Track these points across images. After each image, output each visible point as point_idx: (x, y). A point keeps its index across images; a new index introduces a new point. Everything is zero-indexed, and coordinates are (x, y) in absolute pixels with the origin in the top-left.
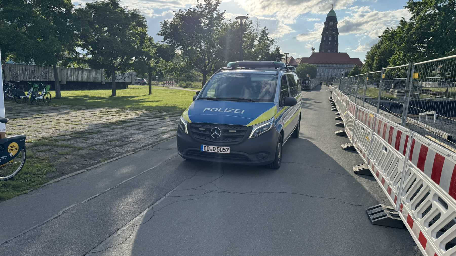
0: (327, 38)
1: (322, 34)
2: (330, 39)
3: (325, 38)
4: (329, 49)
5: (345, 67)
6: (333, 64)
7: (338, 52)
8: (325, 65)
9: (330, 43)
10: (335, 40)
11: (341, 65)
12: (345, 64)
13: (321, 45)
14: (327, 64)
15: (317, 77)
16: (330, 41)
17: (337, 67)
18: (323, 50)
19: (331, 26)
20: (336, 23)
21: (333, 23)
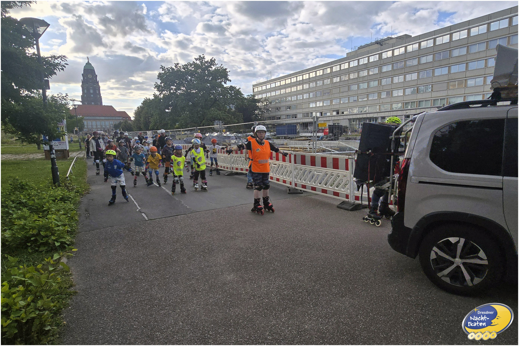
0: (88, 90)
1: (81, 86)
2: (92, 91)
3: (85, 90)
4: (93, 102)
5: (113, 119)
6: (99, 116)
7: (103, 105)
8: (90, 118)
9: (92, 96)
10: (97, 92)
11: (109, 118)
12: (112, 117)
13: (83, 97)
14: (93, 116)
15: (85, 130)
16: (92, 94)
17: (104, 119)
18: (86, 103)
19: (90, 79)
20: (95, 76)
21: (92, 76)
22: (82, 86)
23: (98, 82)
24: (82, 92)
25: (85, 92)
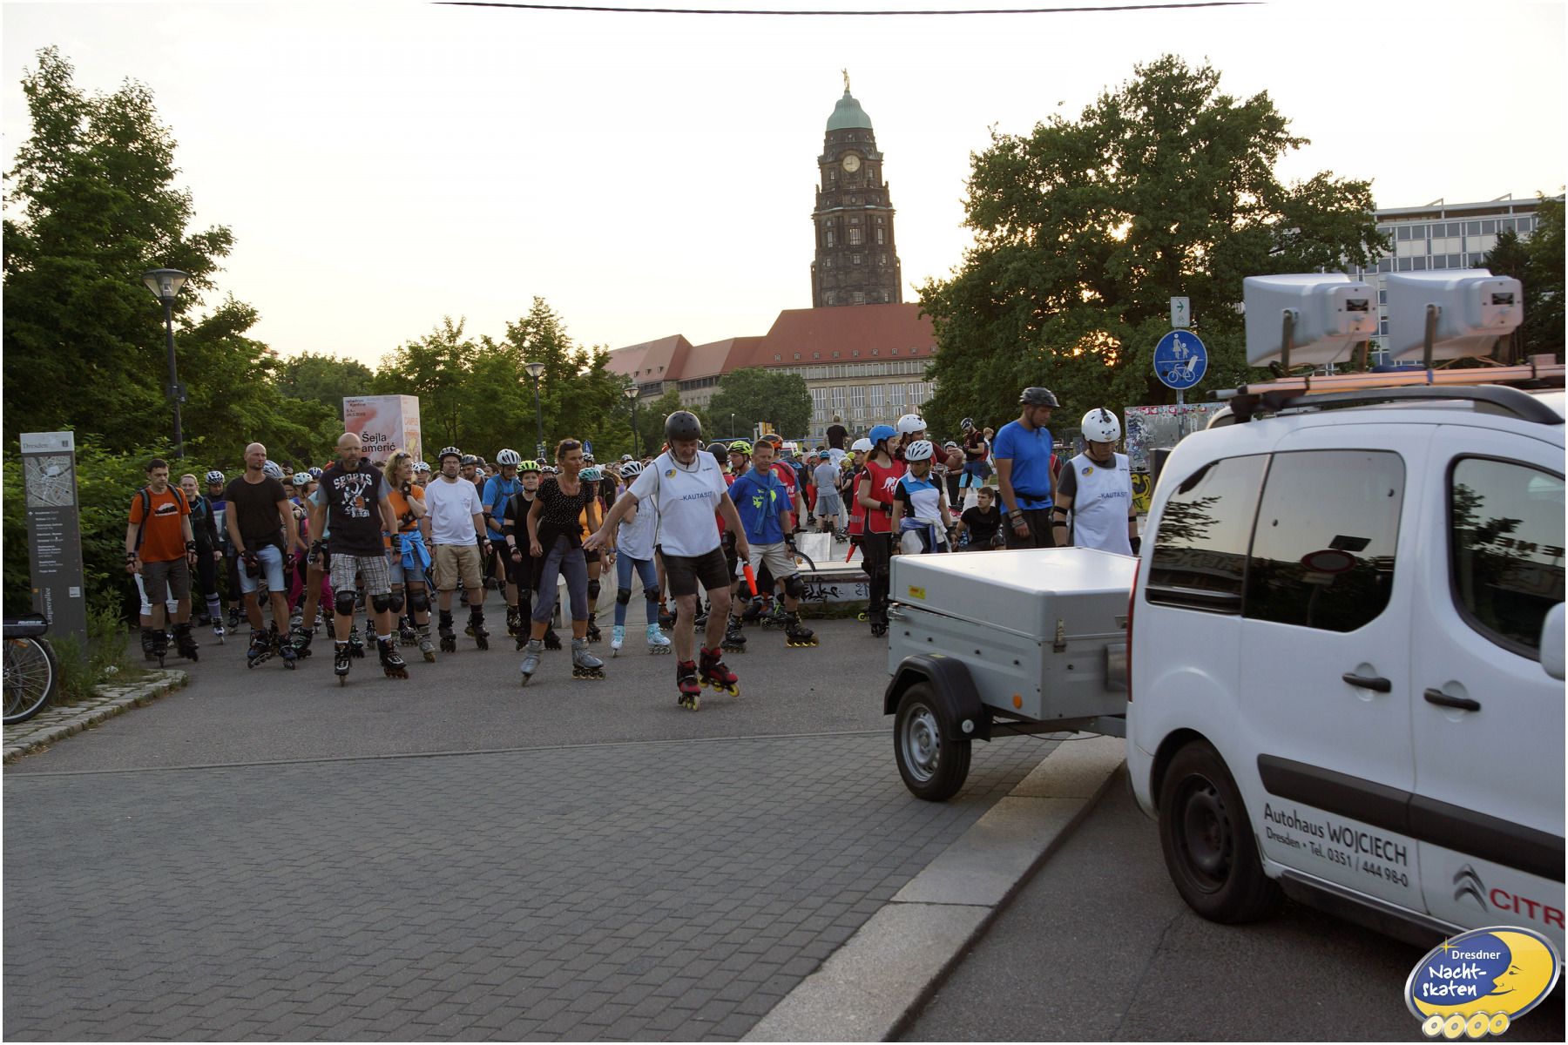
0: (842, 232)
1: (814, 217)
2: (855, 238)
3: (830, 235)
4: (860, 290)
8: (845, 370)
9: (857, 260)
10: (881, 242)
13: (818, 271)
16: (855, 250)
18: (830, 296)
19: (852, 175)
20: (872, 161)
21: (860, 159)
22: (817, 218)
23: (883, 192)
24: (814, 247)
25: (827, 243)
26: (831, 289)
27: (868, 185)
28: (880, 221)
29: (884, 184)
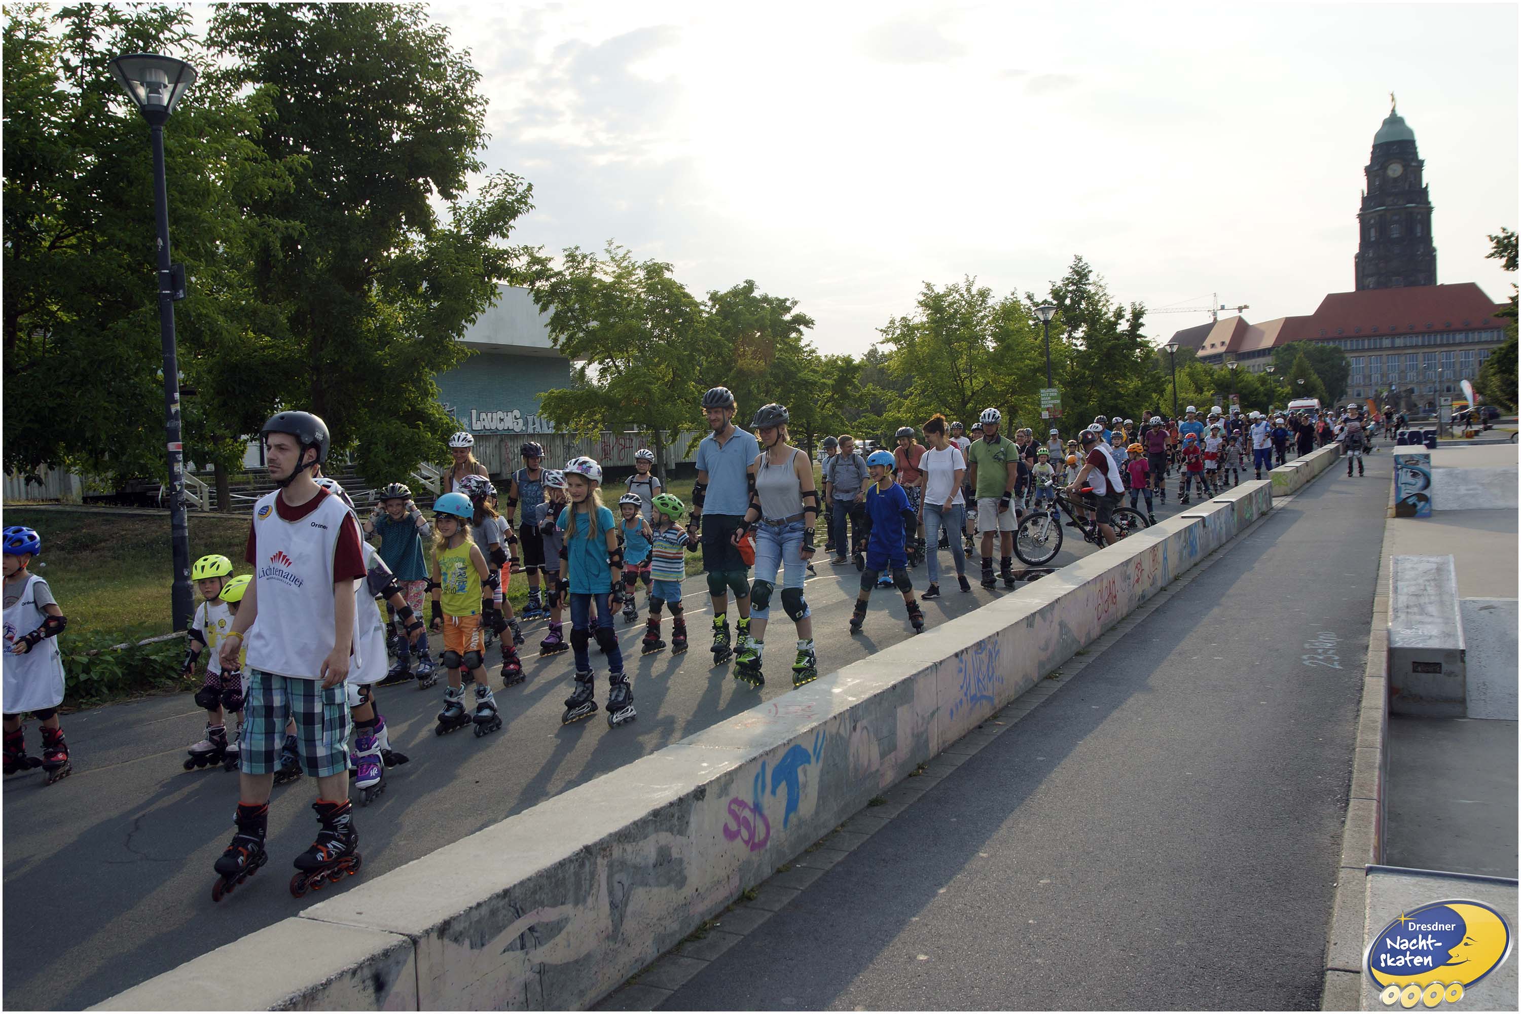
0: (1383, 230)
1: (1360, 216)
2: (1395, 232)
3: (1372, 231)
4: (1399, 275)
7: (1438, 284)
9: (1396, 250)
10: (1419, 235)
13: (1361, 261)
16: (1395, 242)
18: (1370, 281)
19: (1395, 180)
20: (1414, 166)
21: (1403, 166)
22: (1362, 217)
23: (1423, 193)
24: (1358, 242)
25: (1370, 237)
26: (1372, 276)
27: (1410, 187)
28: (1419, 217)
29: (1424, 186)
